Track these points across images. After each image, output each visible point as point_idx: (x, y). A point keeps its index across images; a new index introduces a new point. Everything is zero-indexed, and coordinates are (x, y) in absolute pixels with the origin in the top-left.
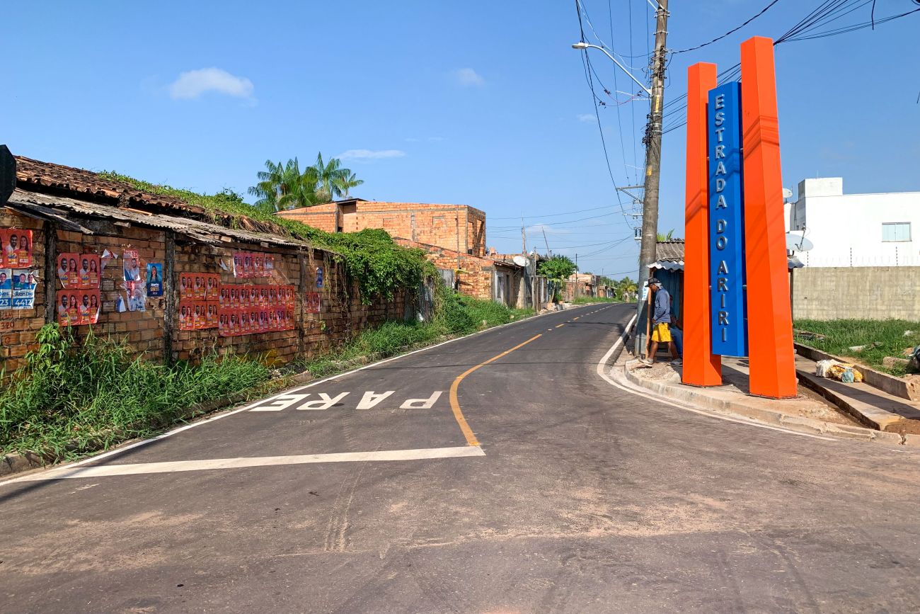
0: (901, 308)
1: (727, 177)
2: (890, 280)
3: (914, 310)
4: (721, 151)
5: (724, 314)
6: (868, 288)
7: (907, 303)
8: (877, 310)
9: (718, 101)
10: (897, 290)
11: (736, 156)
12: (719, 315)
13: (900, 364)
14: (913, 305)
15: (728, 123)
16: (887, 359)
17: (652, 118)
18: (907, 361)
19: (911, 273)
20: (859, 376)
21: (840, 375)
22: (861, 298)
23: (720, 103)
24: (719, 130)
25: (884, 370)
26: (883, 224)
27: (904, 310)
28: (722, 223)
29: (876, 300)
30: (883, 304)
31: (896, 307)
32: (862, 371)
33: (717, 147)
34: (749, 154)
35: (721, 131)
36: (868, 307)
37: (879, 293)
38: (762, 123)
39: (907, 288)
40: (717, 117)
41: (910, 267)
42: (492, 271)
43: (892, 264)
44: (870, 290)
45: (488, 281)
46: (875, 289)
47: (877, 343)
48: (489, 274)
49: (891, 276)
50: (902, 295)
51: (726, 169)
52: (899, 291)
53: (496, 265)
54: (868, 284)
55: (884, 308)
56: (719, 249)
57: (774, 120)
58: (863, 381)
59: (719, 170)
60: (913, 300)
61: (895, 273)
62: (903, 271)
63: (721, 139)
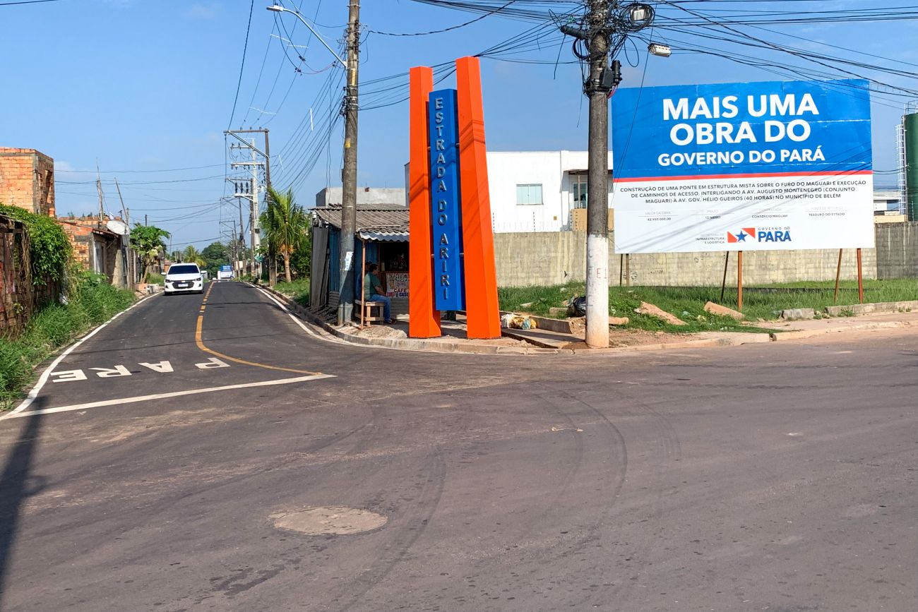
0: (538, 275)
1: (446, 166)
2: (528, 247)
3: (549, 277)
4: (441, 144)
5: (446, 277)
6: (509, 255)
7: (544, 269)
8: (518, 278)
9: (438, 103)
10: (534, 257)
11: (454, 149)
12: (442, 278)
13: (561, 312)
14: (549, 272)
15: (446, 122)
16: (552, 309)
17: (349, 91)
18: (567, 309)
19: (546, 239)
20: (534, 324)
21: (521, 324)
22: (503, 265)
23: (439, 105)
24: (439, 127)
25: (552, 317)
26: (518, 185)
27: (541, 277)
28: (443, 203)
29: (517, 268)
30: (522, 272)
31: (534, 275)
32: (536, 320)
33: (438, 141)
34: (465, 149)
35: (441, 128)
36: (510, 275)
37: (519, 260)
38: (474, 126)
39: (543, 254)
40: (438, 116)
41: (546, 233)
42: (90, 242)
43: (531, 230)
44: (511, 258)
45: (85, 256)
46: (516, 256)
47: (542, 299)
48: (86, 246)
49: (530, 242)
50: (539, 262)
51: (445, 160)
52: (537, 257)
53: (95, 234)
54: (509, 251)
55: (524, 275)
56: (441, 224)
57: (481, 123)
58: (537, 327)
59: (439, 160)
60: (549, 267)
61: (532, 239)
62: (540, 236)
63: (441, 135)
